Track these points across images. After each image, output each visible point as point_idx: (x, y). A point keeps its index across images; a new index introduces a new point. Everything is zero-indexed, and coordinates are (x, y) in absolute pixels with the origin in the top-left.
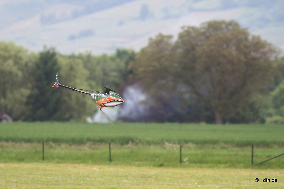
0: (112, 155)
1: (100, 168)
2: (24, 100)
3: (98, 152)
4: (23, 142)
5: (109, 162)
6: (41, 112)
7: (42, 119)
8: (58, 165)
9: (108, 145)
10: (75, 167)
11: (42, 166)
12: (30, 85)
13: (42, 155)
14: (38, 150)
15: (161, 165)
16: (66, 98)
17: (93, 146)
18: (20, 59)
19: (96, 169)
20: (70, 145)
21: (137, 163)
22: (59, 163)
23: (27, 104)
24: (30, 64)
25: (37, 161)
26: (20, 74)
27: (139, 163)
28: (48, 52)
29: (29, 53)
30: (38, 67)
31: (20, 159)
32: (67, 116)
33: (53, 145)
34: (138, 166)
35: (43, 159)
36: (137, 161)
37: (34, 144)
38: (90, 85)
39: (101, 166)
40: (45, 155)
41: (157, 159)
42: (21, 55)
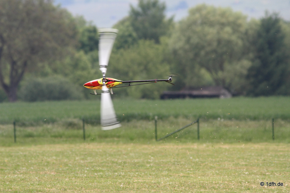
2: (245, 72)
4: (248, 120)
6: (264, 86)
7: (266, 93)
11: (272, 146)
12: (251, 55)
13: (271, 134)
14: (267, 128)
18: (240, 26)
23: (248, 77)
24: (251, 32)
25: (266, 141)
26: (240, 43)
28: (270, 19)
29: (249, 20)
30: (259, 35)
31: (247, 139)
33: (282, 123)
35: (273, 138)
37: (262, 122)
40: (275, 134)
42: (240, 21)
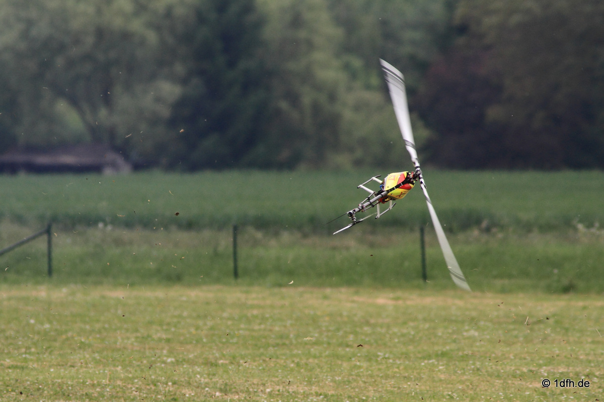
0: (428, 261)
1: (397, 299)
2: (165, 112)
3: (389, 253)
4: (174, 228)
5: (421, 282)
8: (276, 290)
9: (417, 235)
10: (326, 297)
11: (234, 294)
12: (180, 69)
13: (231, 264)
14: (221, 249)
15: (567, 289)
16: (284, 105)
17: (371, 238)
19: (384, 300)
20: (305, 236)
21: (499, 283)
22: (280, 285)
23: (172, 123)
24: (179, 12)
25: (217, 281)
26: (152, 37)
27: (506, 282)
32: (285, 154)
33: (259, 235)
34: (503, 291)
35: (236, 274)
36: (500, 276)
37: (207, 234)
38: (347, 67)
39: (399, 293)
40: (241, 264)
41: (556, 271)
